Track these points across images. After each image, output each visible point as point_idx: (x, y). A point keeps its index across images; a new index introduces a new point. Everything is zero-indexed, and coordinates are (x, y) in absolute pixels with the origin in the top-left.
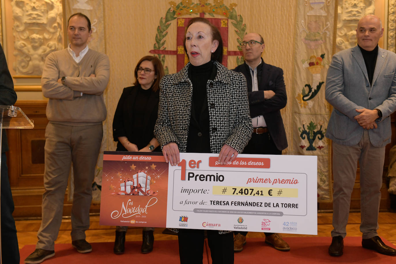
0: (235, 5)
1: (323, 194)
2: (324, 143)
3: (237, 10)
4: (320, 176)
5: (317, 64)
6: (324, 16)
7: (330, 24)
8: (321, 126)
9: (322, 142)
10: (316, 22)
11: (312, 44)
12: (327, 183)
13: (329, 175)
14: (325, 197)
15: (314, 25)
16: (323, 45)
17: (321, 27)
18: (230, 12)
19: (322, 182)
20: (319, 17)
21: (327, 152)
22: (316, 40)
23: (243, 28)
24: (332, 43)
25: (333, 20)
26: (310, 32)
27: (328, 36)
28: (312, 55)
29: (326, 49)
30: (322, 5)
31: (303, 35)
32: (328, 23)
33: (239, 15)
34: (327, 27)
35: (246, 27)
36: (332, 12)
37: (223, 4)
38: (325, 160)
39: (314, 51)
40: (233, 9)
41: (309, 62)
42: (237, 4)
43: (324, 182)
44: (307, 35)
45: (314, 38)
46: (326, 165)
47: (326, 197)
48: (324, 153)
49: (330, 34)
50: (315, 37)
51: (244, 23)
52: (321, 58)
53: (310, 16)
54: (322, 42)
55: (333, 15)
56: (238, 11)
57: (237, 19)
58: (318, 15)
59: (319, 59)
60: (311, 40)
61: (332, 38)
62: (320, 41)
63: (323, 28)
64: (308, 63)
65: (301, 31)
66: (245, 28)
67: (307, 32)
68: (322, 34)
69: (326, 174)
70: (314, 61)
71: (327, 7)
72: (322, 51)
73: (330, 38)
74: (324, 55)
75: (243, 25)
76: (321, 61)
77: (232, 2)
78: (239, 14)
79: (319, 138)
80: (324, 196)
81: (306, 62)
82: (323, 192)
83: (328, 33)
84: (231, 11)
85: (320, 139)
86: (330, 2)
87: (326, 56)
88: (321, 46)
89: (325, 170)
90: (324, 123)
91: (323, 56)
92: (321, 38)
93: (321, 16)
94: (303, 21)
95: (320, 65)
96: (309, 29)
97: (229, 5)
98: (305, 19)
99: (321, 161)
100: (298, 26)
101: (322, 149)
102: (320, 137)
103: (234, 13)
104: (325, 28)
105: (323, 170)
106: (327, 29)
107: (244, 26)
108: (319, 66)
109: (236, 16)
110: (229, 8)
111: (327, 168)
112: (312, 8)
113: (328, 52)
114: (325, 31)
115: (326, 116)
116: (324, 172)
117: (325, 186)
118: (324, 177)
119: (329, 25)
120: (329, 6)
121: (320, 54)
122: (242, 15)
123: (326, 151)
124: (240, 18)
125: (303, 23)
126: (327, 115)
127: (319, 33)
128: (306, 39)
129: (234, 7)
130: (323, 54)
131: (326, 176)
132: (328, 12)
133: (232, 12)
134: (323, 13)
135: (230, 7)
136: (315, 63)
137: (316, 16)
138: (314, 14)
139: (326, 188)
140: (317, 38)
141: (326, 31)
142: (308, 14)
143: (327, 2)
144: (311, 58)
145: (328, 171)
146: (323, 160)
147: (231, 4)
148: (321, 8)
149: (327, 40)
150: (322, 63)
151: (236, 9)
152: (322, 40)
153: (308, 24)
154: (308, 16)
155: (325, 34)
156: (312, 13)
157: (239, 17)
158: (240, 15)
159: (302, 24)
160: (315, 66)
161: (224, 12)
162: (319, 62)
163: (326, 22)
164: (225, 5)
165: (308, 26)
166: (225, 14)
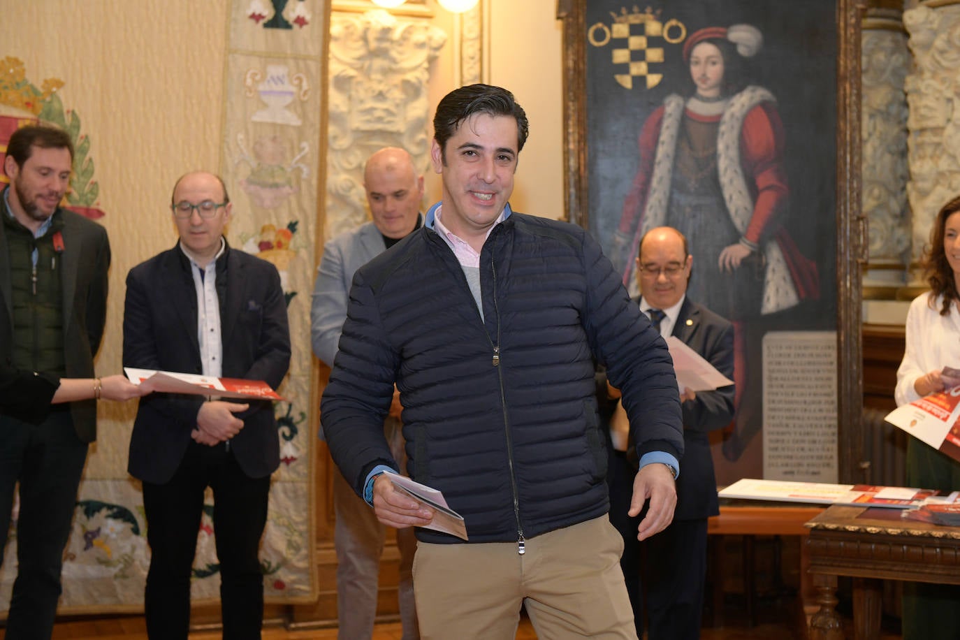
0: (59, 84)
1: (294, 582)
2: (297, 449)
3: (63, 99)
4: (286, 534)
5: (280, 245)
6: (294, 127)
7: (309, 147)
8: (290, 405)
9: (294, 445)
10: (274, 139)
11: (267, 194)
12: (304, 552)
13: (309, 531)
14: (299, 589)
15: (269, 147)
16: (293, 199)
17: (288, 154)
18: (44, 100)
19: (292, 551)
20: (283, 127)
21: (305, 471)
22: (276, 186)
23: (82, 145)
24: (315, 193)
25: (317, 137)
26: (259, 164)
27: (304, 176)
28: (267, 223)
29: (301, 209)
30: (289, 99)
31: (244, 172)
32: (305, 144)
33: (68, 112)
34: (303, 154)
35: (88, 142)
36: (315, 117)
37: (25, 81)
38: (300, 493)
39: (271, 212)
40: (52, 94)
41: (259, 239)
42: (63, 79)
43: (297, 549)
44: (253, 173)
45: (270, 181)
46: (303, 505)
47: (303, 587)
48: (298, 474)
49: (309, 172)
50: (273, 177)
51: (82, 132)
52: (289, 232)
53: (261, 124)
54: (290, 191)
55: (318, 126)
56: (67, 100)
57: (64, 120)
58: (279, 121)
59: (284, 233)
60: (264, 185)
61: (314, 182)
62: (287, 190)
63: (293, 156)
64: (255, 242)
65: (236, 161)
66: (86, 145)
67: (254, 163)
68: (289, 170)
69: (303, 528)
70: (271, 237)
71: (299, 105)
72: (291, 213)
73: (309, 182)
74: (296, 223)
75: (82, 138)
76: (289, 238)
77: (50, 76)
78: (71, 109)
79: (284, 435)
80: (297, 586)
81: (251, 240)
82: (293, 577)
83: (305, 170)
84: (48, 99)
85: (288, 438)
86: (309, 93)
87: (300, 227)
88: (289, 203)
89: (298, 519)
90: (297, 396)
91: (292, 227)
92: (289, 182)
93: (288, 126)
94: (241, 136)
95: (287, 249)
96: (258, 156)
97: (42, 83)
98: (247, 133)
99: (291, 495)
100: (229, 149)
101: (292, 464)
102: (287, 433)
103: (56, 105)
104: (298, 157)
105: (294, 517)
106: (303, 159)
107: (82, 141)
108: (283, 252)
109: (61, 114)
110: (42, 90)
111: (304, 514)
112: (265, 106)
113: (306, 218)
114: (296, 163)
115: (303, 379)
116: (297, 523)
117: (299, 561)
118: (296, 538)
119: (307, 150)
120: (306, 102)
121: (286, 222)
122: (77, 112)
123: (302, 469)
124: (73, 119)
125: (241, 140)
126: (304, 376)
127: (282, 169)
128: (250, 182)
129: (54, 89)
130: (294, 221)
131: (301, 534)
132: (304, 116)
133: (50, 102)
134: (293, 120)
135: (43, 87)
136: (274, 244)
137: (274, 125)
138: (269, 120)
139: (302, 565)
140: (279, 180)
141: (302, 166)
142: (256, 118)
143: (302, 93)
144: (264, 230)
145: (309, 520)
146: (295, 492)
147: (46, 81)
148: (288, 107)
149: (304, 185)
150: (291, 244)
151: (61, 93)
152: (291, 187)
153: (256, 143)
154: (256, 124)
155: (298, 171)
156: (261, 116)
157: (70, 115)
158: (73, 112)
159: (240, 142)
160: (275, 251)
161: (26, 99)
162: (283, 240)
163: (300, 141)
164: (30, 83)
165: (254, 148)
166: (28, 105)
